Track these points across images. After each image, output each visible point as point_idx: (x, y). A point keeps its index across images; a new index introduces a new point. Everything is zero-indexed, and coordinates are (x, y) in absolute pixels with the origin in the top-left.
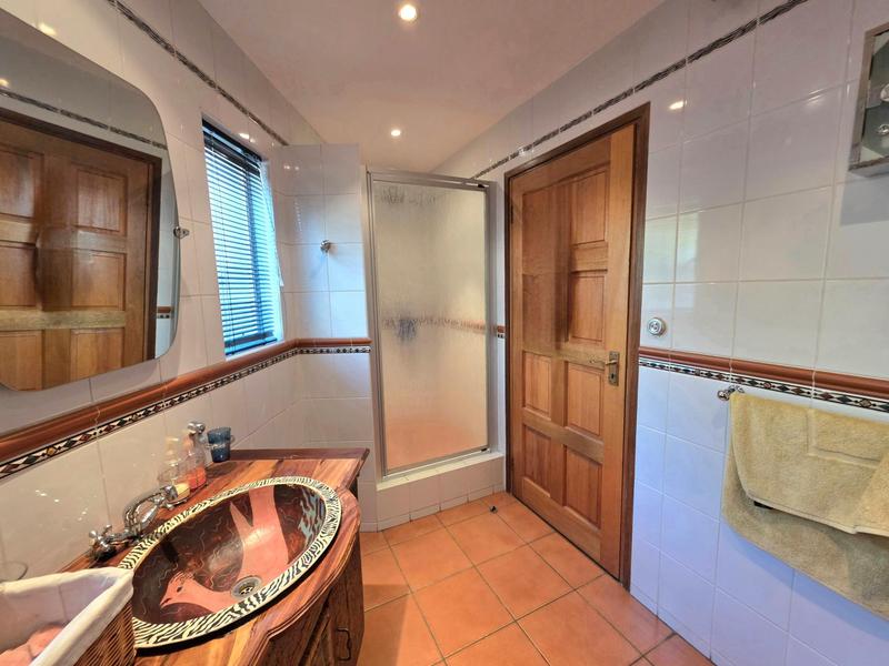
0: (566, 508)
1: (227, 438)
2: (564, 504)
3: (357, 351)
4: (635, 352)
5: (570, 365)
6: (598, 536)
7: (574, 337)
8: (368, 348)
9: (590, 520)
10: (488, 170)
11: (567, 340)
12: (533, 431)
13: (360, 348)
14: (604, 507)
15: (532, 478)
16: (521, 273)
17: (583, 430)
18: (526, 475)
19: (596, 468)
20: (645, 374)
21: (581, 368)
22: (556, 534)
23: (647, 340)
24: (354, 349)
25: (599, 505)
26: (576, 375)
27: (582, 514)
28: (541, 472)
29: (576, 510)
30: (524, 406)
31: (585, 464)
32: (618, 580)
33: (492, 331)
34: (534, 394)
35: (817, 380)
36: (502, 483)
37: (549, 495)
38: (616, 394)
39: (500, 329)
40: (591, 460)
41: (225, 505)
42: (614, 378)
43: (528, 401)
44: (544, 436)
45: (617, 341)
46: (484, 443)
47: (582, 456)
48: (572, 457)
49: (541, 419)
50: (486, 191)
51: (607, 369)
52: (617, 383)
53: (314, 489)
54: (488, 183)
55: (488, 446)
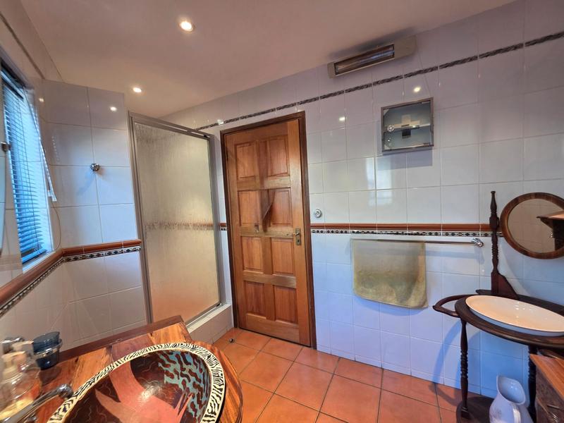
0: (277, 321)
1: (56, 342)
2: (275, 319)
3: (128, 251)
4: (308, 227)
5: (273, 240)
6: (297, 328)
7: (274, 224)
8: (138, 247)
9: (291, 322)
10: (207, 127)
11: (270, 226)
12: (251, 283)
13: (131, 248)
14: (299, 311)
15: (252, 312)
16: (236, 190)
17: (283, 273)
18: (248, 312)
19: (292, 292)
20: (315, 237)
21: (279, 240)
22: (273, 339)
23: (314, 221)
24: (125, 249)
25: (296, 311)
26: (277, 245)
27: (286, 321)
28: (258, 306)
29: (283, 320)
30: (244, 269)
31: (286, 292)
32: (310, 347)
33: (218, 227)
34: (251, 261)
35: (378, 227)
36: (231, 323)
37: (265, 318)
38: (300, 250)
39: (223, 225)
40: (290, 288)
41: (91, 394)
42: (299, 241)
43: (246, 265)
44: (259, 284)
45: (299, 222)
46: (217, 301)
47: (284, 287)
48: (278, 291)
49: (257, 274)
50: (208, 139)
51: (295, 238)
52: (300, 244)
53: (172, 349)
54: (209, 135)
55: (220, 302)
